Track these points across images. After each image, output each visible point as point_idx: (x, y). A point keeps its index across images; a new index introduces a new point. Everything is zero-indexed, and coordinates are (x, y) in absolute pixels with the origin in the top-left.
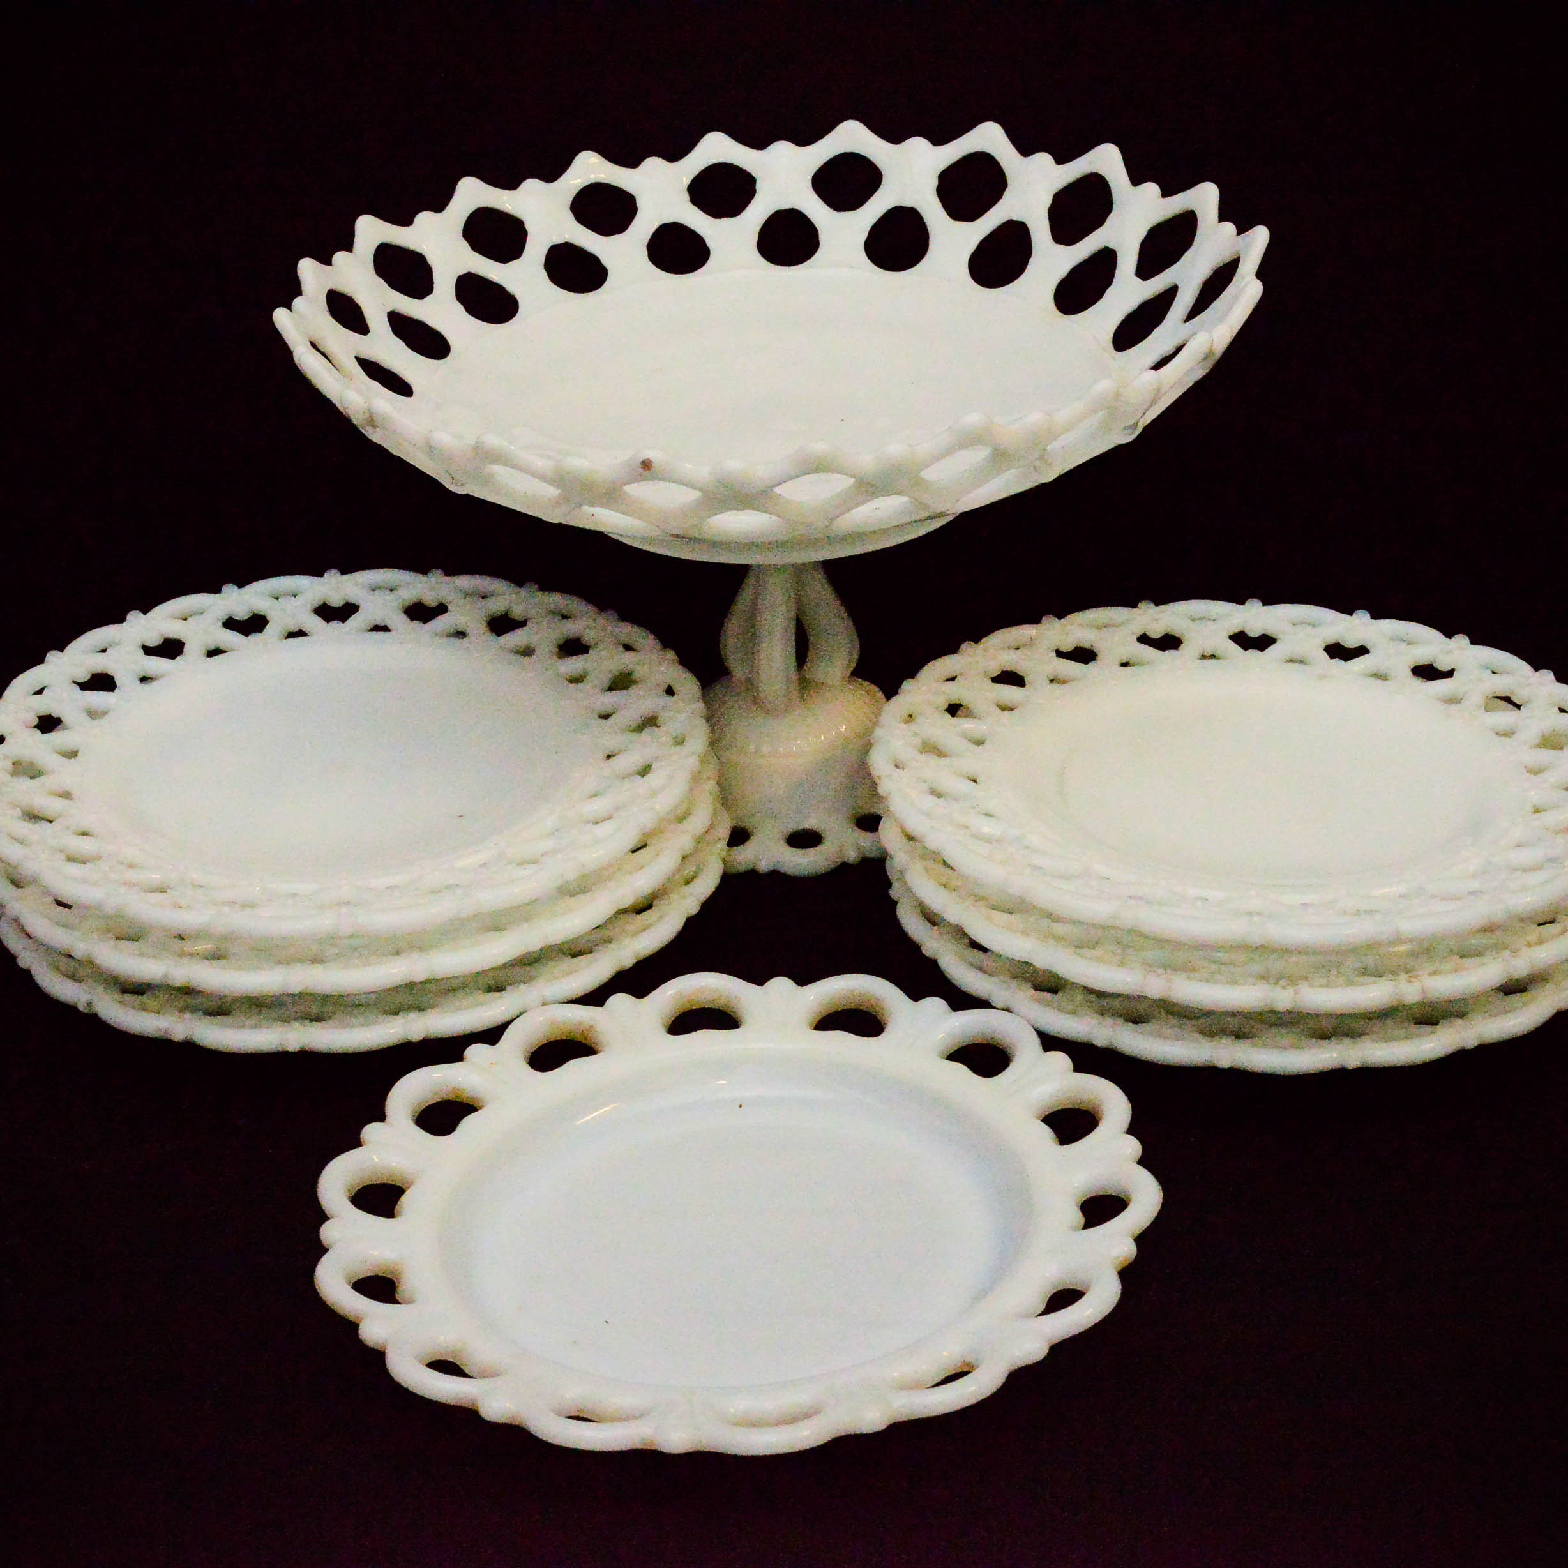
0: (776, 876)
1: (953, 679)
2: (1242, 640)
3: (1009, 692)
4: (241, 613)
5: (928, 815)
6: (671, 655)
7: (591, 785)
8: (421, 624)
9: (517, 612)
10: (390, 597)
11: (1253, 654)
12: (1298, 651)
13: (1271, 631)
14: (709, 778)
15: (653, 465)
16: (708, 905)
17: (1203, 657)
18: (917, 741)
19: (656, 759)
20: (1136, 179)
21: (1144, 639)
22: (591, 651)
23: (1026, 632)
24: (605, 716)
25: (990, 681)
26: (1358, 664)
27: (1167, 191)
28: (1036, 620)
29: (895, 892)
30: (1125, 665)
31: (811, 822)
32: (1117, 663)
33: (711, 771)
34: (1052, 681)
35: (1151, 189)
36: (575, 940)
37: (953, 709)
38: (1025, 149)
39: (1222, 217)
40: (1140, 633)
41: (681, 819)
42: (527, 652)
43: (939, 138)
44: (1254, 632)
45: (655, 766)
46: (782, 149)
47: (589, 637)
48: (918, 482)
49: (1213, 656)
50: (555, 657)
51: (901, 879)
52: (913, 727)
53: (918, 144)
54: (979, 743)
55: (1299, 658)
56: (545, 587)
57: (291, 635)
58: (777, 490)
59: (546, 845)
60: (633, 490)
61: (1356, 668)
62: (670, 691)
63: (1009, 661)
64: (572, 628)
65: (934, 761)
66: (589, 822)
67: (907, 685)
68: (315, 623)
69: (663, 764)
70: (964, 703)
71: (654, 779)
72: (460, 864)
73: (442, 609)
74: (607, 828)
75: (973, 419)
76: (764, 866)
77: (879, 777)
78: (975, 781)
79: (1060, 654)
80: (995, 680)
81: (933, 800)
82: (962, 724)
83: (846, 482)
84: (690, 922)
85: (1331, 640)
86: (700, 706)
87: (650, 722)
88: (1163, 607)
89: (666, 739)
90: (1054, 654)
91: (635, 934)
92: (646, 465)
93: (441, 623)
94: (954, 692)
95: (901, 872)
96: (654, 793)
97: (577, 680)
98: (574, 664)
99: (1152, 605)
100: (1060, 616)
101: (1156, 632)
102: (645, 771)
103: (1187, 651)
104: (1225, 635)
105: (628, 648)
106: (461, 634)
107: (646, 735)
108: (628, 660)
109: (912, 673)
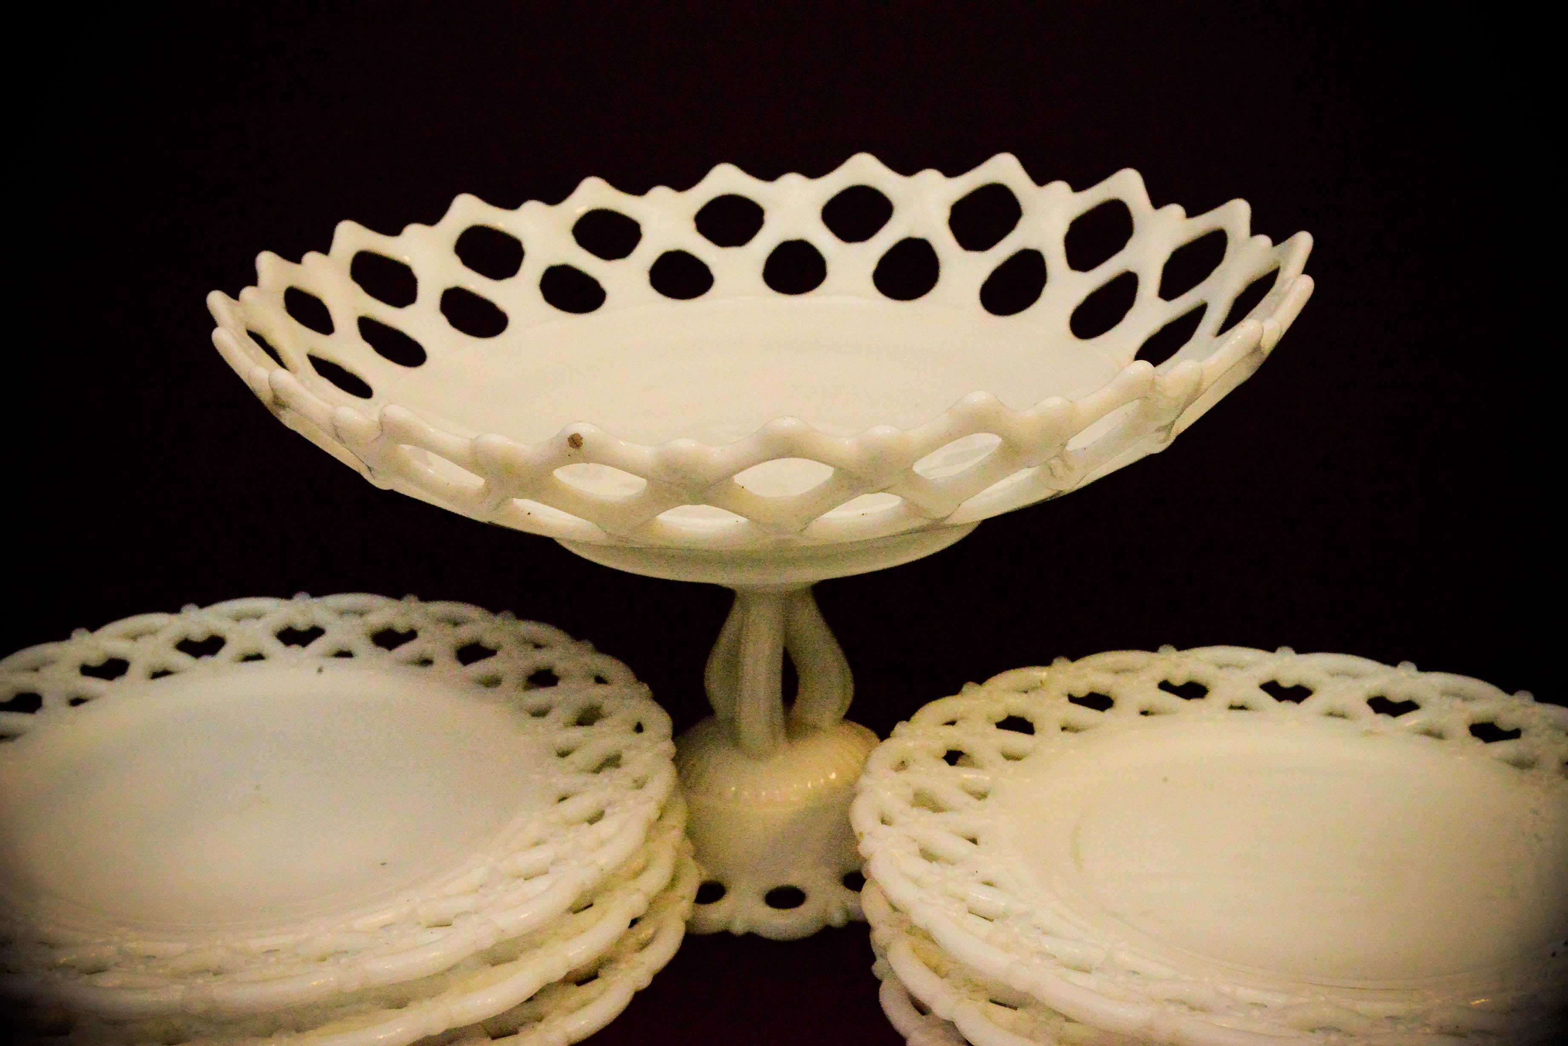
0: (751, 939)
1: (952, 723)
2: (1273, 689)
3: (1015, 740)
4: (198, 634)
5: (916, 881)
6: (645, 688)
7: (533, 830)
8: (386, 651)
9: (489, 640)
10: (356, 621)
11: (1288, 706)
12: (1339, 704)
13: (1307, 683)
14: (674, 827)
15: (583, 441)
16: (661, 978)
17: (1232, 707)
18: (909, 792)
19: (610, 804)
20: (1158, 201)
21: (1165, 686)
22: (560, 684)
23: (1036, 674)
24: (563, 754)
25: (994, 727)
26: (1410, 720)
27: (1192, 212)
28: (1046, 662)
29: (878, 968)
30: (1144, 713)
31: (793, 878)
32: (1137, 710)
33: (677, 820)
34: (1063, 729)
35: (1175, 211)
36: (496, 1019)
37: (953, 757)
38: (1041, 178)
39: (1255, 230)
40: (1160, 679)
41: (637, 874)
42: (492, 682)
43: (952, 170)
44: (1287, 681)
45: (608, 811)
46: (792, 181)
47: (559, 668)
48: (911, 480)
49: (1242, 708)
50: (520, 688)
51: (884, 956)
52: (903, 775)
53: (930, 177)
54: (982, 796)
55: (1340, 712)
56: (522, 615)
57: (248, 658)
58: (738, 479)
59: (467, 902)
60: (562, 475)
61: (1408, 724)
62: (639, 728)
63: (1018, 705)
64: (541, 659)
65: (926, 816)
66: (518, 877)
67: (901, 728)
68: (274, 647)
69: (616, 810)
70: (964, 751)
71: (604, 827)
72: (361, 923)
73: (411, 635)
74: (540, 884)
75: (979, 398)
76: (739, 927)
77: (861, 834)
78: (974, 841)
79: (1073, 699)
80: (1001, 725)
81: (923, 864)
82: (963, 774)
83: (826, 473)
84: (640, 998)
85: (1375, 693)
86: (668, 747)
87: (613, 761)
88: (1186, 653)
89: (627, 782)
90: (1067, 699)
91: (571, 1011)
92: (575, 441)
93: (406, 650)
94: (954, 738)
95: (885, 949)
96: (602, 843)
97: (540, 713)
98: (540, 697)
99: (1174, 650)
100: (1073, 658)
101: (1178, 680)
102: (594, 819)
103: (1214, 701)
104: (1256, 684)
105: (600, 680)
106: (426, 662)
107: (603, 777)
108: (598, 692)
109: (907, 716)
